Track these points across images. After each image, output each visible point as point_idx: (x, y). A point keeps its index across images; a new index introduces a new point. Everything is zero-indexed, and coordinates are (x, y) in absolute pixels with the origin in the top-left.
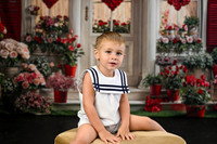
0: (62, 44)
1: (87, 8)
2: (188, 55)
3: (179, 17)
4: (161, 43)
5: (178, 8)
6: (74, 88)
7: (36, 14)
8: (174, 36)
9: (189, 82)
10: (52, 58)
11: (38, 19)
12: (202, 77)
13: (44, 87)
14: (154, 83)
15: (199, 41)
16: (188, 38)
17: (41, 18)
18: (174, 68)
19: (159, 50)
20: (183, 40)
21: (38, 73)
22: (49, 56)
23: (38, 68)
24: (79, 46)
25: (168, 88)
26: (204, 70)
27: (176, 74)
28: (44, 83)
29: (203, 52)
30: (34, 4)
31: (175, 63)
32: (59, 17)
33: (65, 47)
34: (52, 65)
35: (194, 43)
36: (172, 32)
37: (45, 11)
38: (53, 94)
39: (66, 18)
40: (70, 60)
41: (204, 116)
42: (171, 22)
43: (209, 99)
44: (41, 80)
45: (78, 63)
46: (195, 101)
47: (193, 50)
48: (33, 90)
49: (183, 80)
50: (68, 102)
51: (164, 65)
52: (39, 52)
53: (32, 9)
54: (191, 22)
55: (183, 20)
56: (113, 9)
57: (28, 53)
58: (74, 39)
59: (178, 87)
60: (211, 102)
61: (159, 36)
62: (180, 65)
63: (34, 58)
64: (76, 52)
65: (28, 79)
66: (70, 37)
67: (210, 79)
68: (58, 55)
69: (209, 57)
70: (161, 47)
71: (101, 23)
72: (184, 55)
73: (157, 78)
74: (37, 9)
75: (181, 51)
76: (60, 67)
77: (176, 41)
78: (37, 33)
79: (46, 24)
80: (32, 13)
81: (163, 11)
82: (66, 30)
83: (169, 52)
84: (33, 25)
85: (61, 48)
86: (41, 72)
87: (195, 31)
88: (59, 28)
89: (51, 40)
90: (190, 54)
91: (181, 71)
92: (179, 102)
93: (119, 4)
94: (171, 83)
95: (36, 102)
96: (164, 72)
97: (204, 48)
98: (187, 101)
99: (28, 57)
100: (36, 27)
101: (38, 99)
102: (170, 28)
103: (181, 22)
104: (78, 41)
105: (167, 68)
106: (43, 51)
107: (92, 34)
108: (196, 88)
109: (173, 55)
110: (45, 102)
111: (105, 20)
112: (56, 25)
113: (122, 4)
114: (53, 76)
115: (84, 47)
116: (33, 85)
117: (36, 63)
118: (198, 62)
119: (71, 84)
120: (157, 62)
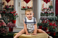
0: (12, 14)
1: (19, 3)
2: (50, 17)
3: (47, 5)
4: (42, 13)
5: (47, 3)
6: (15, 27)
7: (4, 5)
8: (45, 11)
9: (50, 25)
10: (8, 18)
11: (4, 6)
12: (54, 23)
13: (6, 27)
14: (40, 25)
15: (53, 13)
16: (50, 12)
17: (5, 6)
18: (46, 21)
19: (41, 15)
20: (48, 12)
21: (4, 22)
22: (7, 17)
23: (4, 21)
24: (17, 14)
25: (44, 27)
26: (55, 21)
27: (46, 22)
28: (6, 26)
29: (55, 16)
30: (3, 1)
31: (46, 19)
32: (11, 5)
33: (13, 15)
34: (8, 20)
35: (52, 13)
36: (45, 10)
37: (6, 4)
38: (9, 29)
39: (13, 6)
40: (14, 19)
41: (55, 35)
42: (45, 7)
43: (57, 30)
44: (5, 25)
45: (17, 19)
46: (53, 31)
47: (51, 15)
48: (2, 28)
49: (49, 24)
50: (13, 31)
51: (43, 20)
52: (4, 16)
53: (2, 3)
54: (51, 7)
55: (48, 6)
56: (27, 3)
57: (1, 16)
58: (15, 12)
59: (47, 26)
60: (57, 31)
61: (41, 11)
62: (47, 20)
63: (3, 18)
64: (16, 16)
65: (1, 24)
66: (14, 11)
67: (57, 24)
68: (10, 17)
69: (56, 17)
70: (42, 14)
71: (24, 7)
72: (49, 17)
73: (41, 24)
74: (4, 3)
75: (48, 16)
76: (11, 21)
77: (46, 13)
78: (4, 10)
79: (7, 8)
80: (2, 4)
81: (42, 4)
82: (13, 9)
83: (44, 16)
84: (3, 8)
85: (11, 15)
86: (5, 22)
87: (52, 10)
88: (11, 9)
89: (8, 12)
90: (51, 16)
91: (48, 22)
92: (48, 31)
93: (29, 2)
94: (45, 25)
95: (3, 31)
96: (43, 22)
97: (55, 15)
98: (50, 31)
99: (1, 18)
100: (4, 8)
101: (4, 31)
102: (44, 9)
103: (48, 7)
104: (17, 13)
105: (44, 21)
106: (6, 16)
107: (21, 11)
108: (53, 27)
109: (45, 17)
110: (6, 31)
111: (25, 7)
112: (10, 8)
113: (30, 2)
114: (9, 23)
115: (18, 14)
116: (2, 26)
117: (3, 19)
118: (53, 19)
119: (14, 26)
120: (41, 19)
